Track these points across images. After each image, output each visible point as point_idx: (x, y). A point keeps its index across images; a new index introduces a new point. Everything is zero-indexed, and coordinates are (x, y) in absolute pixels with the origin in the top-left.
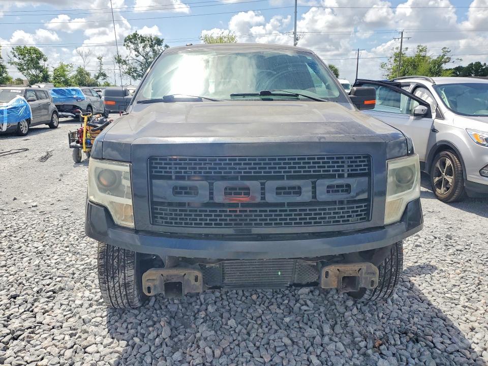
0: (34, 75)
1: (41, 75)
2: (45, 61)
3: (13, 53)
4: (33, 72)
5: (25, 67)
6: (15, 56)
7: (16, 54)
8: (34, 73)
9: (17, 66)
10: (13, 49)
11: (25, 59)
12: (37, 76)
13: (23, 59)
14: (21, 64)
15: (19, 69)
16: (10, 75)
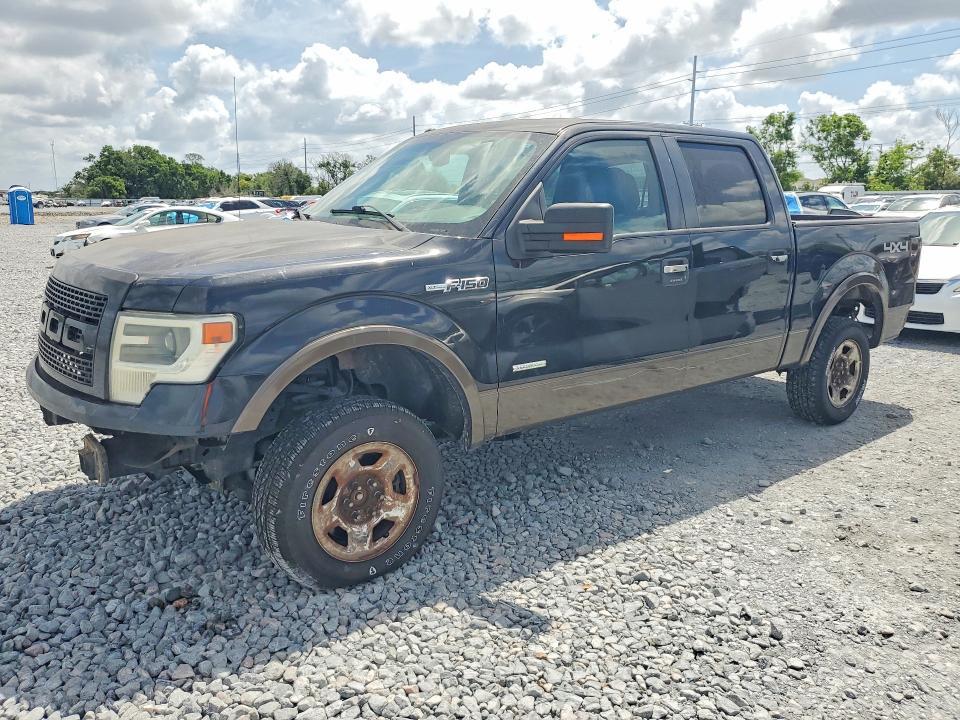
0: (840, 168)
1: (854, 167)
2: (865, 139)
3: (811, 128)
4: (840, 161)
5: (826, 154)
6: (812, 134)
7: (815, 130)
8: (841, 164)
9: (814, 152)
10: (811, 121)
11: (830, 139)
12: (845, 170)
13: (826, 138)
14: (819, 149)
15: (817, 158)
16: (800, 169)
